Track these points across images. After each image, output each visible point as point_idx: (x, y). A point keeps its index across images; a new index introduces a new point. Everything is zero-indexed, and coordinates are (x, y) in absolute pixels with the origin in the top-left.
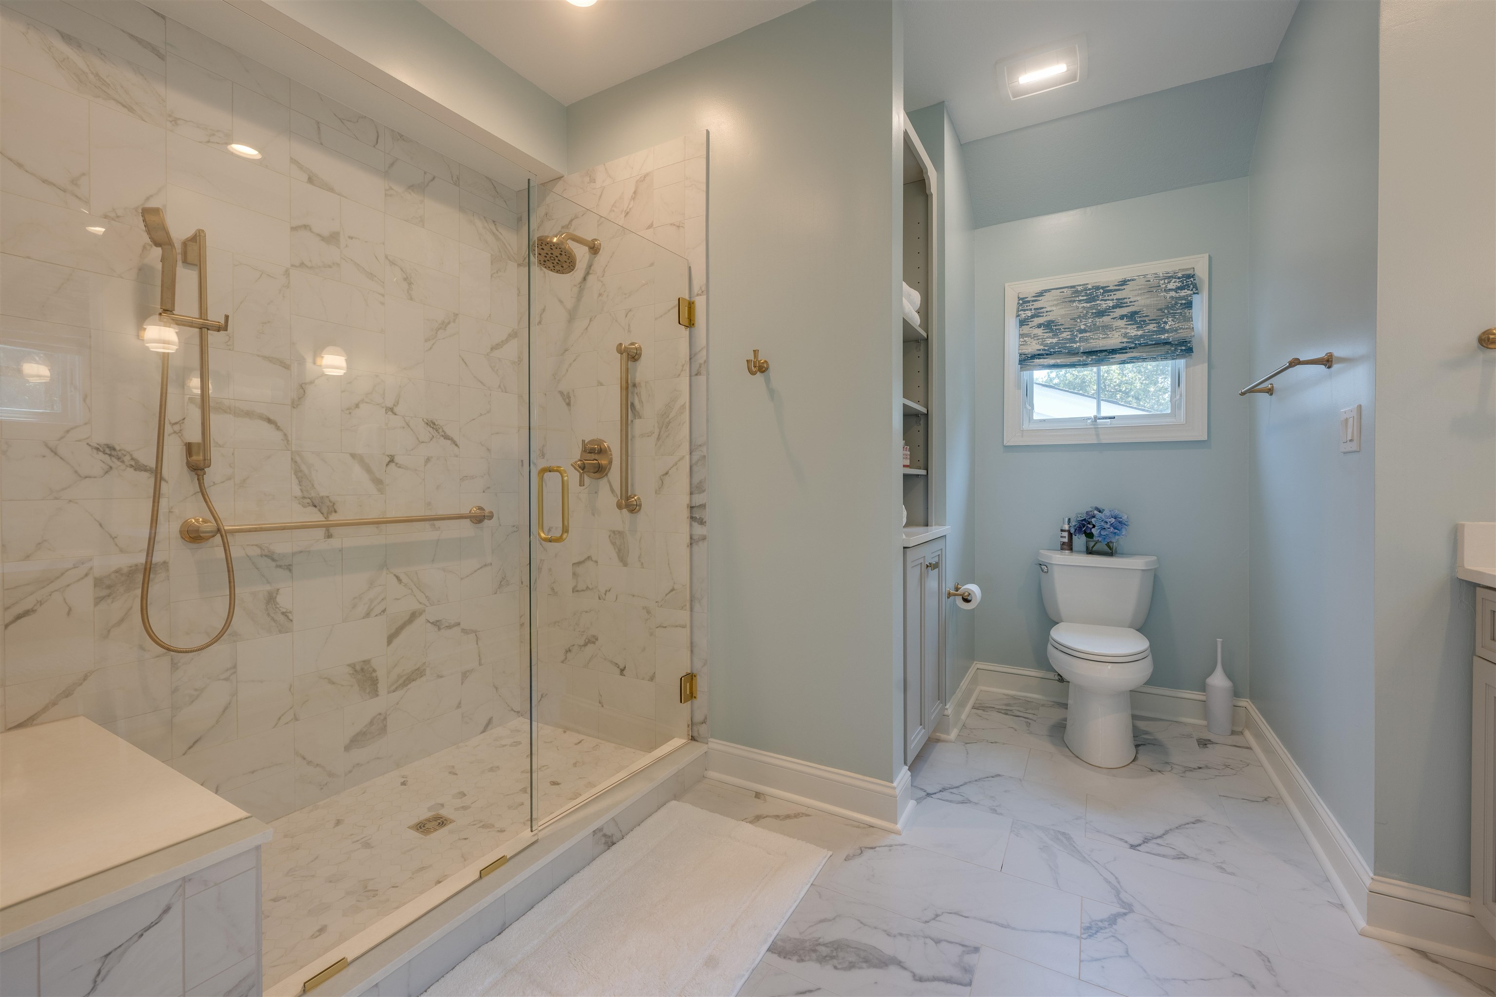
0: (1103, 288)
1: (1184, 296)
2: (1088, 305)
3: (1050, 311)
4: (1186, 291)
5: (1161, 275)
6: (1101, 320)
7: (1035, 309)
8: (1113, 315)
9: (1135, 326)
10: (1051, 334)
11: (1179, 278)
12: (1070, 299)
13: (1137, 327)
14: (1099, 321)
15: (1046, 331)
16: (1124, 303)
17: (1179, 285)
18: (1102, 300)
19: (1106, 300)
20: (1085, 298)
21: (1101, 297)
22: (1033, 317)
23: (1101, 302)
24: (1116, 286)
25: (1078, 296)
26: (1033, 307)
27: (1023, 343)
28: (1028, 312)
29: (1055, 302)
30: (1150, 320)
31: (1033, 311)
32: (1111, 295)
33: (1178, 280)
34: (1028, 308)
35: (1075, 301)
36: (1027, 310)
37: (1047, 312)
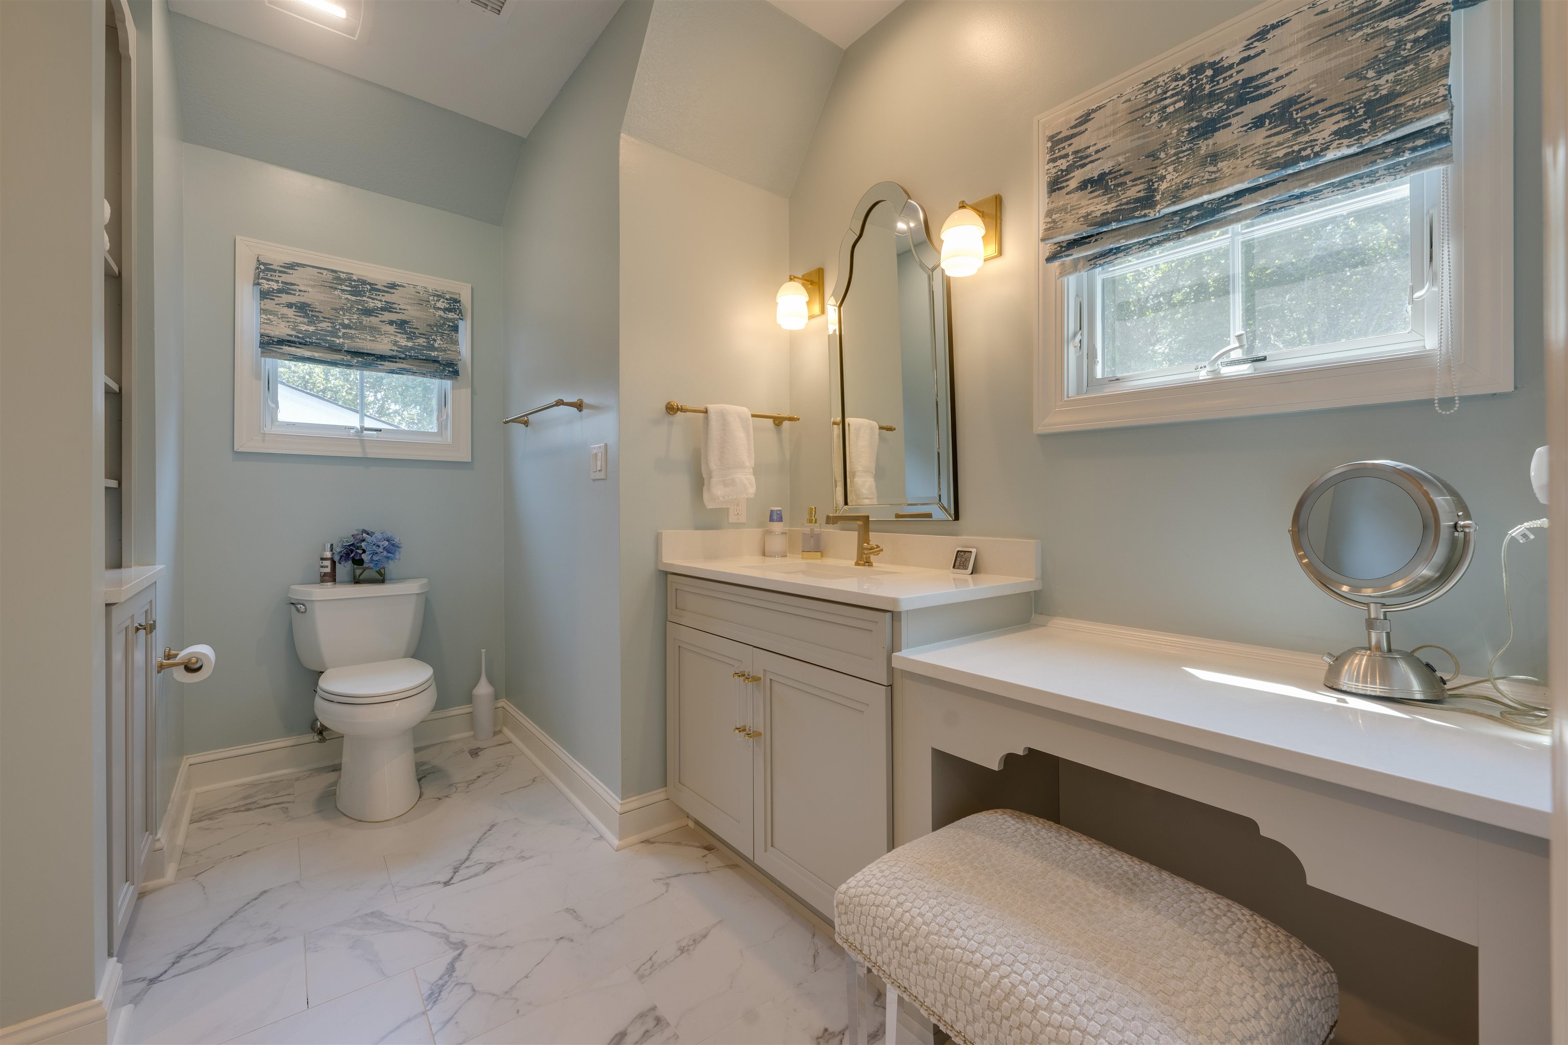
0: (370, 284)
1: (451, 319)
2: (353, 298)
3: (304, 291)
4: (453, 314)
5: (431, 291)
6: (368, 319)
7: (282, 282)
8: (381, 318)
9: (405, 336)
10: (306, 320)
11: (447, 299)
12: (331, 285)
13: (407, 338)
14: (366, 320)
15: (299, 314)
16: (394, 309)
17: (447, 306)
18: (368, 297)
19: (373, 299)
20: (350, 289)
21: (367, 293)
22: (280, 291)
23: (368, 300)
24: (384, 286)
25: (341, 285)
26: (280, 280)
27: (266, 321)
28: (273, 283)
29: (311, 283)
30: (420, 334)
31: (280, 284)
32: (379, 295)
33: (446, 301)
34: (274, 278)
35: (336, 289)
36: (272, 280)
37: (300, 291)
